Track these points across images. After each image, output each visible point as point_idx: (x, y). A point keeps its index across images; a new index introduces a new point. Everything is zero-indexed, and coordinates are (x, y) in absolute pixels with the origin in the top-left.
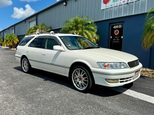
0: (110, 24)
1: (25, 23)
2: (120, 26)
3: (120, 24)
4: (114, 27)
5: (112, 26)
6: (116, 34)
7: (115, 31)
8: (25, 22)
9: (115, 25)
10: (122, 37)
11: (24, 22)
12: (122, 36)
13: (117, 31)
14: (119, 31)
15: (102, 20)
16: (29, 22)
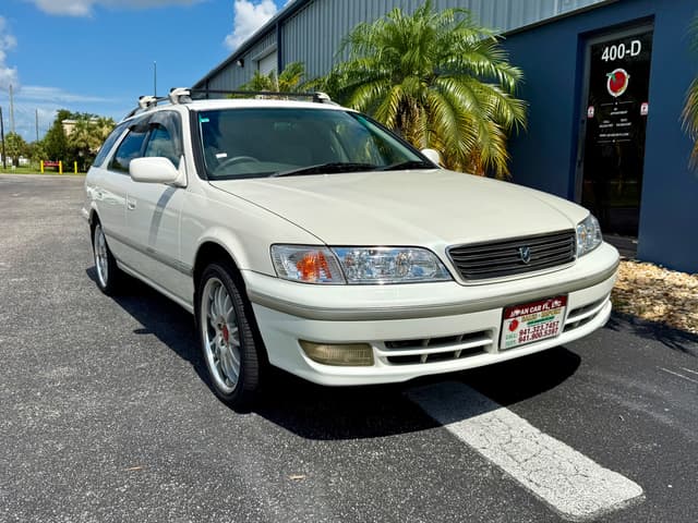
0: (584, 37)
1: (243, 66)
2: (635, 49)
3: (636, 38)
4: (605, 57)
5: (592, 46)
6: (614, 94)
7: (610, 76)
8: (242, 62)
9: (609, 44)
10: (644, 109)
11: (239, 63)
12: (646, 101)
13: (619, 75)
14: (627, 77)
15: (547, 16)
16: (258, 62)
